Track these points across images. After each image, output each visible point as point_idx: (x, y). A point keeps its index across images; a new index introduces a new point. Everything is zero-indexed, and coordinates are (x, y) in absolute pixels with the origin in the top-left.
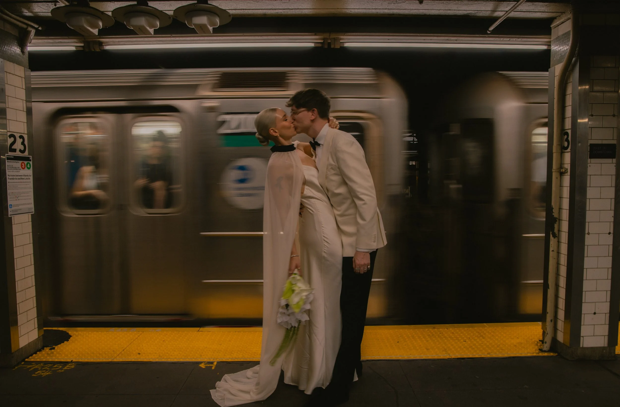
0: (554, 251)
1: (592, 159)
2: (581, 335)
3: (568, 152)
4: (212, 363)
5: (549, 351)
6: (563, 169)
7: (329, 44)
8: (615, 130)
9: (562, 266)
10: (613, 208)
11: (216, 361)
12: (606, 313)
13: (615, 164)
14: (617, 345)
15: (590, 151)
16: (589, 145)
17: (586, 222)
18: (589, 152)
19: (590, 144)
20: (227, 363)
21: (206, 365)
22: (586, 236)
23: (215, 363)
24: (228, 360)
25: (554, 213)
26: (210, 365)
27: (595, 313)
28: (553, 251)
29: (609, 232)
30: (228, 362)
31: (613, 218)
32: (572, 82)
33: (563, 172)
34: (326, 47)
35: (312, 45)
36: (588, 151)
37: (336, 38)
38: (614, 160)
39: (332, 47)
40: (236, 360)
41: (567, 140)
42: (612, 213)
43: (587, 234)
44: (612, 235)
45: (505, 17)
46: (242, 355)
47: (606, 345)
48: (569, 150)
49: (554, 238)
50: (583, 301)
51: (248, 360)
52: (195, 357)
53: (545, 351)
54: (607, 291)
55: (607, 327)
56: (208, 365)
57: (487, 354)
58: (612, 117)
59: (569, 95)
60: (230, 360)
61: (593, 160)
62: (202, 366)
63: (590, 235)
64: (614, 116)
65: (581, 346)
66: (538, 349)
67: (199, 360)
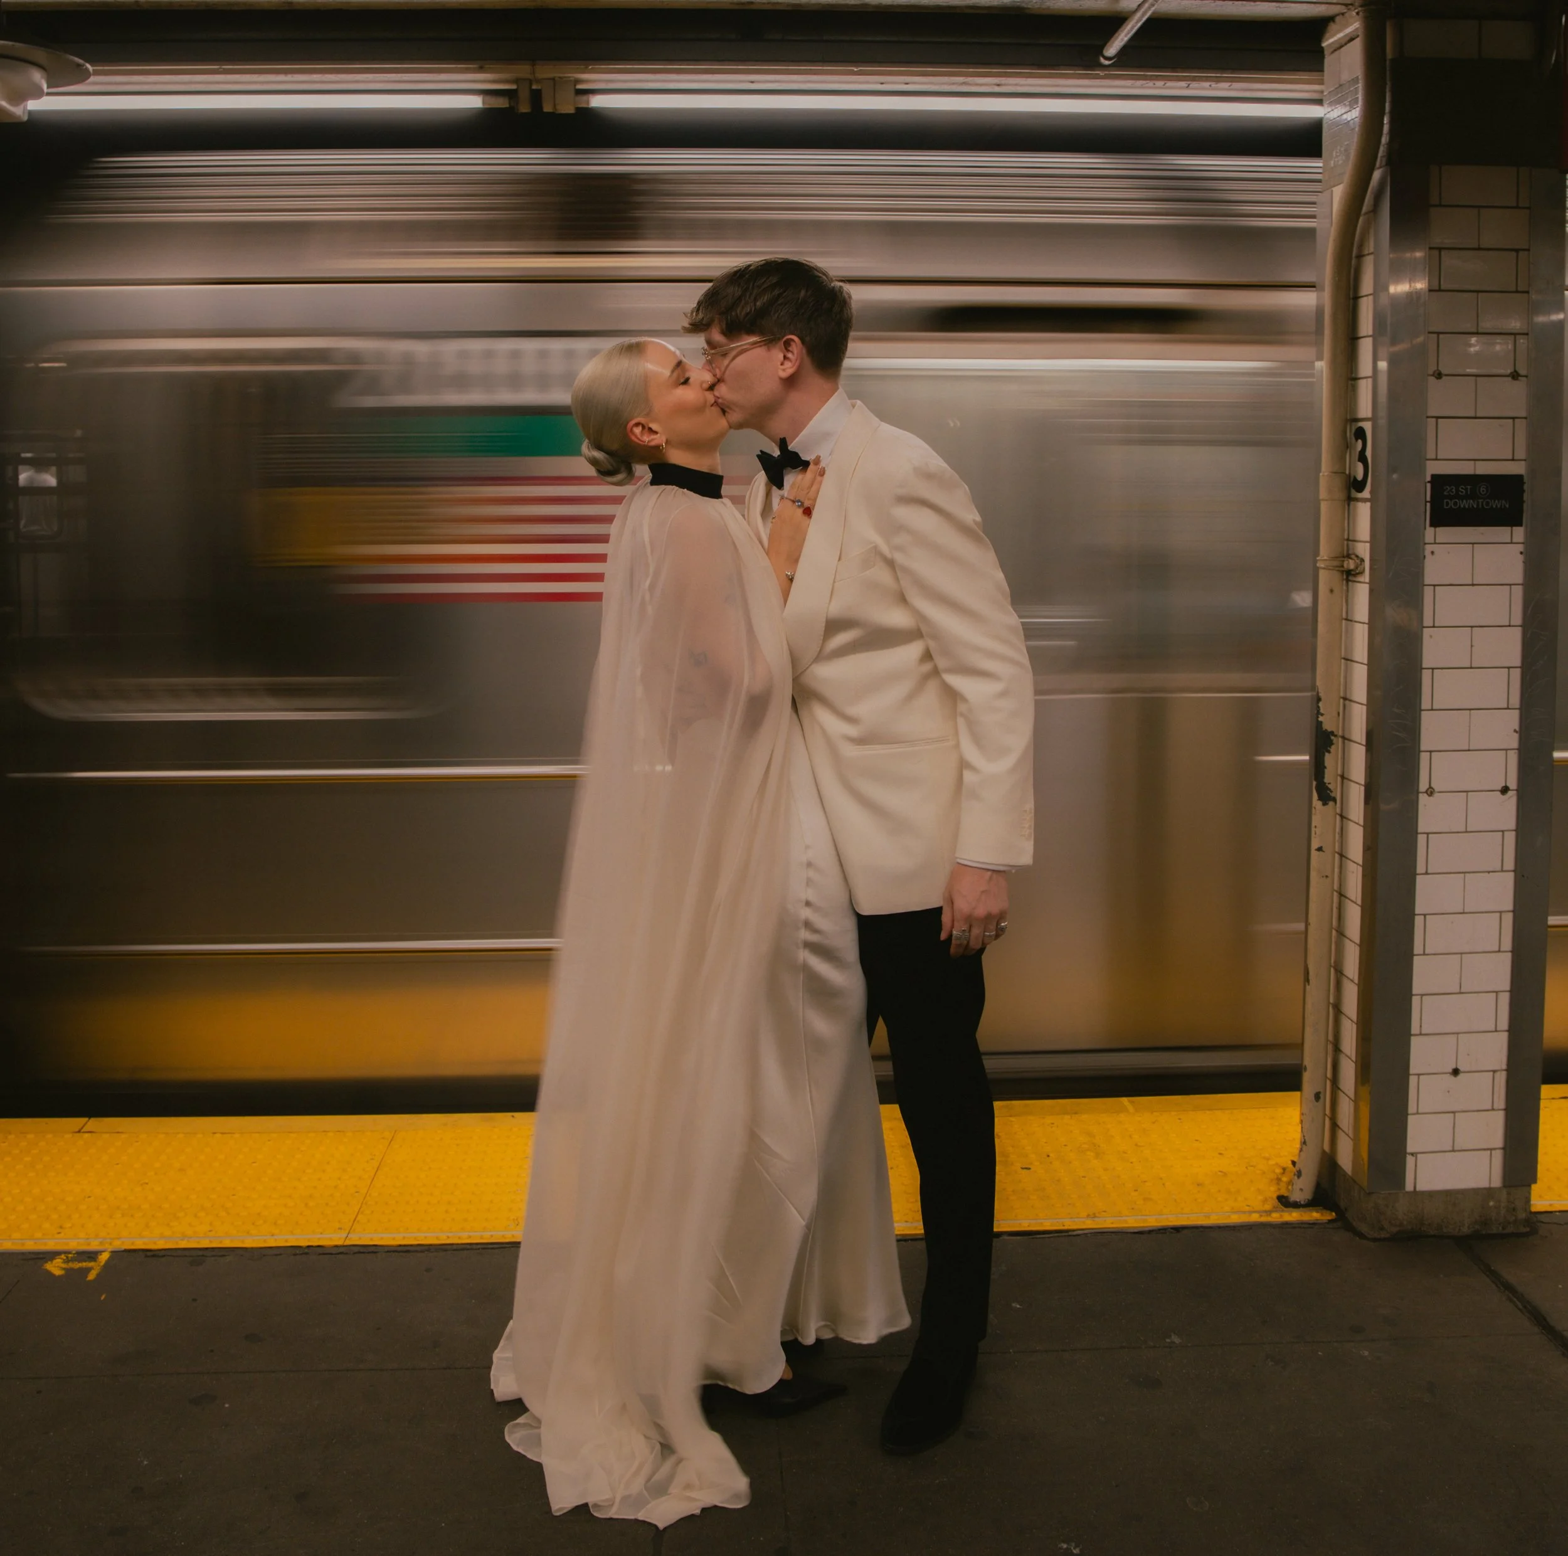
0: (1324, 849)
1: (1440, 530)
2: (1409, 1149)
3: (1365, 500)
4: (92, 1256)
5: (1311, 1204)
6: (1351, 559)
7: (536, 97)
8: (1521, 425)
9: (1350, 902)
10: (1515, 700)
11: (110, 1250)
12: (1494, 1071)
13: (1521, 548)
14: (1535, 1182)
15: (1432, 502)
16: (1428, 478)
17: (1420, 751)
18: (1428, 505)
19: (1433, 476)
20: (146, 1256)
21: (71, 1265)
22: (1423, 799)
23: (104, 1257)
24: (155, 1243)
25: (1322, 715)
26: (84, 1264)
27: (1456, 1072)
28: (1320, 849)
29: (1504, 785)
30: (151, 1253)
31: (1516, 736)
32: (1372, 253)
33: (1352, 570)
34: (524, 108)
35: (475, 102)
36: (1426, 502)
37: (560, 78)
38: (1519, 533)
39: (547, 108)
40: (183, 1244)
41: (1362, 458)
42: (1513, 719)
43: (1426, 792)
44: (1512, 797)
45: (1143, 15)
46: (211, 1224)
47: (1497, 1182)
48: (1366, 494)
49: (1325, 804)
50: (1415, 1029)
51: (227, 1243)
52: (38, 1235)
53: (1296, 1205)
54: (1497, 992)
55: (1498, 1120)
56: (77, 1265)
57: (1088, 1216)
58: (1510, 379)
59: (1365, 298)
60: (161, 1245)
61: (1445, 533)
62: (56, 1268)
63: (1436, 795)
64: (1515, 376)
65: (1409, 1187)
66: (1275, 1196)
67: (51, 1245)
